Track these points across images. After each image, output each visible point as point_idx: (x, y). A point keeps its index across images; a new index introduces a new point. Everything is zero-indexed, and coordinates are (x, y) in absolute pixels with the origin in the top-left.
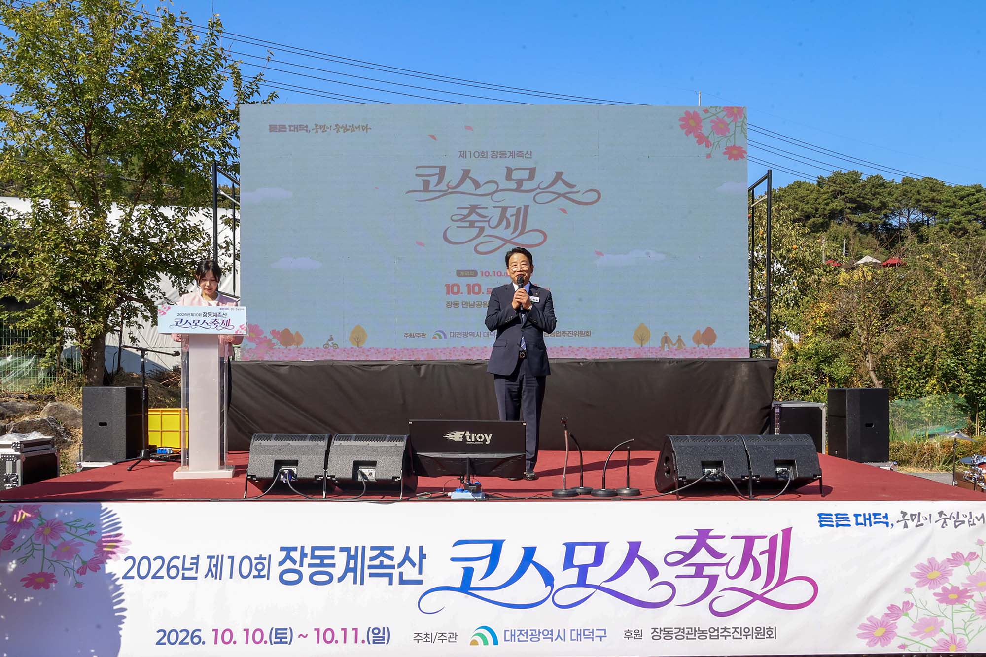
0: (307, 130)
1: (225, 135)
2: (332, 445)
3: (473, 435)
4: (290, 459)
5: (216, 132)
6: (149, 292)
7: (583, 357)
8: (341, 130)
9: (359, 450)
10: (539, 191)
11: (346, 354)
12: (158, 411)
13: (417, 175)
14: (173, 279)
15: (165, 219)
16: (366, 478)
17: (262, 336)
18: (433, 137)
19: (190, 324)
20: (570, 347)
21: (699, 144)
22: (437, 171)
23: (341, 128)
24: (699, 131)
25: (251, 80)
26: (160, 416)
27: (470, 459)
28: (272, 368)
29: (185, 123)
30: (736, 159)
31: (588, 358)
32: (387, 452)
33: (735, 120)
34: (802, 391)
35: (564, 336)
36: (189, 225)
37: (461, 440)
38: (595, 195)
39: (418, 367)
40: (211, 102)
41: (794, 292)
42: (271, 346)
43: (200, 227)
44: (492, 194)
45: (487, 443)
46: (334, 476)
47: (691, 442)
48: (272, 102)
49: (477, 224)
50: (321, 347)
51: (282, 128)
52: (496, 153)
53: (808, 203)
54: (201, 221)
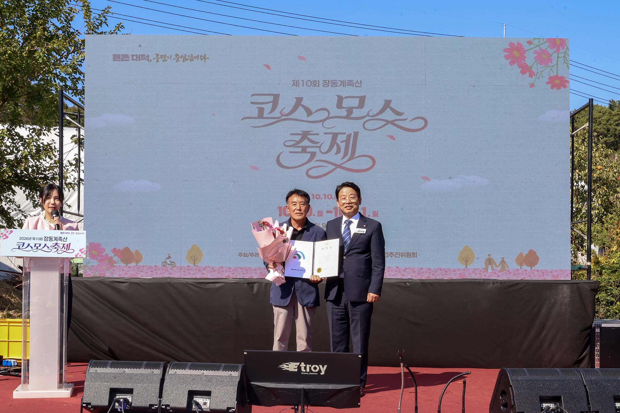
0: (148, 60)
1: (76, 63)
2: (167, 373)
3: (308, 366)
4: (125, 387)
5: (68, 60)
6: (6, 205)
7: (409, 277)
8: (181, 60)
9: (194, 378)
10: (368, 118)
11: (182, 272)
12: (6, 322)
13: (252, 103)
14: (27, 193)
15: (21, 138)
16: (200, 408)
17: (104, 254)
18: (268, 67)
19: (32, 248)
20: (397, 267)
21: (523, 74)
22: (271, 98)
23: (181, 58)
24: (523, 62)
25: (100, 13)
26: (7, 327)
27: (305, 390)
28: (113, 284)
29: (40, 53)
30: (559, 88)
31: (414, 278)
32: (221, 381)
33: (558, 51)
34: (607, 302)
35: (392, 257)
36: (42, 143)
37: (296, 370)
38: (422, 123)
39: (251, 285)
40: (64, 32)
41: (598, 209)
42: (111, 263)
43: (53, 146)
44: (323, 121)
45: (321, 374)
46: (168, 406)
47: (529, 377)
48: (118, 32)
49: (308, 150)
50: (159, 265)
51: (125, 58)
52: (327, 82)
53: (600, 124)
54: (53, 140)
